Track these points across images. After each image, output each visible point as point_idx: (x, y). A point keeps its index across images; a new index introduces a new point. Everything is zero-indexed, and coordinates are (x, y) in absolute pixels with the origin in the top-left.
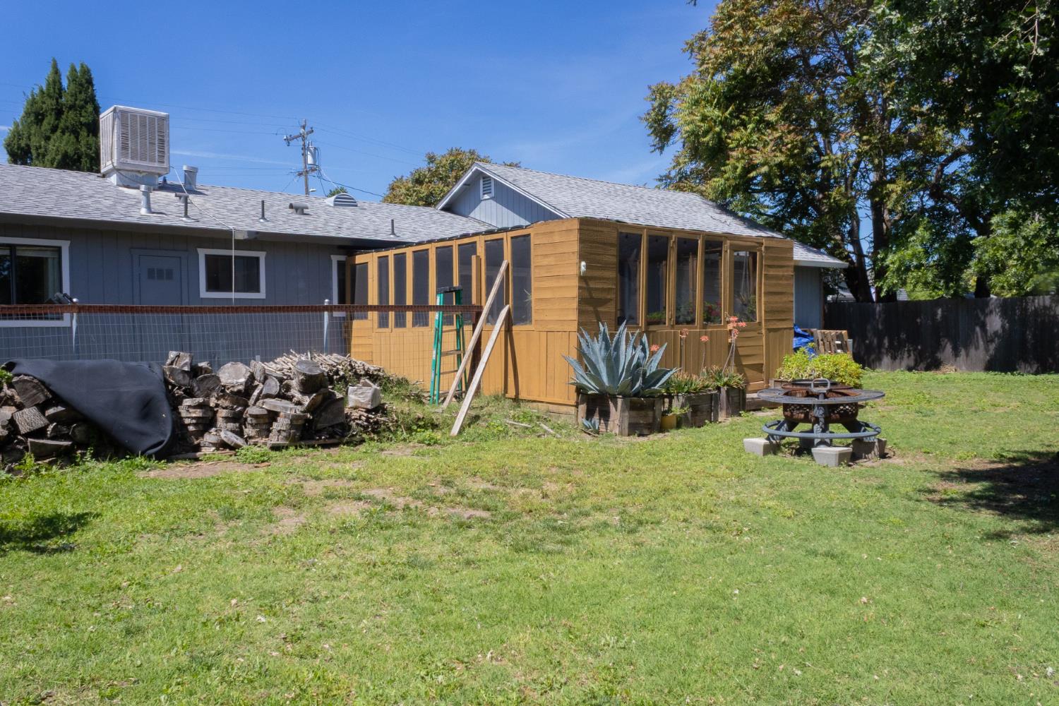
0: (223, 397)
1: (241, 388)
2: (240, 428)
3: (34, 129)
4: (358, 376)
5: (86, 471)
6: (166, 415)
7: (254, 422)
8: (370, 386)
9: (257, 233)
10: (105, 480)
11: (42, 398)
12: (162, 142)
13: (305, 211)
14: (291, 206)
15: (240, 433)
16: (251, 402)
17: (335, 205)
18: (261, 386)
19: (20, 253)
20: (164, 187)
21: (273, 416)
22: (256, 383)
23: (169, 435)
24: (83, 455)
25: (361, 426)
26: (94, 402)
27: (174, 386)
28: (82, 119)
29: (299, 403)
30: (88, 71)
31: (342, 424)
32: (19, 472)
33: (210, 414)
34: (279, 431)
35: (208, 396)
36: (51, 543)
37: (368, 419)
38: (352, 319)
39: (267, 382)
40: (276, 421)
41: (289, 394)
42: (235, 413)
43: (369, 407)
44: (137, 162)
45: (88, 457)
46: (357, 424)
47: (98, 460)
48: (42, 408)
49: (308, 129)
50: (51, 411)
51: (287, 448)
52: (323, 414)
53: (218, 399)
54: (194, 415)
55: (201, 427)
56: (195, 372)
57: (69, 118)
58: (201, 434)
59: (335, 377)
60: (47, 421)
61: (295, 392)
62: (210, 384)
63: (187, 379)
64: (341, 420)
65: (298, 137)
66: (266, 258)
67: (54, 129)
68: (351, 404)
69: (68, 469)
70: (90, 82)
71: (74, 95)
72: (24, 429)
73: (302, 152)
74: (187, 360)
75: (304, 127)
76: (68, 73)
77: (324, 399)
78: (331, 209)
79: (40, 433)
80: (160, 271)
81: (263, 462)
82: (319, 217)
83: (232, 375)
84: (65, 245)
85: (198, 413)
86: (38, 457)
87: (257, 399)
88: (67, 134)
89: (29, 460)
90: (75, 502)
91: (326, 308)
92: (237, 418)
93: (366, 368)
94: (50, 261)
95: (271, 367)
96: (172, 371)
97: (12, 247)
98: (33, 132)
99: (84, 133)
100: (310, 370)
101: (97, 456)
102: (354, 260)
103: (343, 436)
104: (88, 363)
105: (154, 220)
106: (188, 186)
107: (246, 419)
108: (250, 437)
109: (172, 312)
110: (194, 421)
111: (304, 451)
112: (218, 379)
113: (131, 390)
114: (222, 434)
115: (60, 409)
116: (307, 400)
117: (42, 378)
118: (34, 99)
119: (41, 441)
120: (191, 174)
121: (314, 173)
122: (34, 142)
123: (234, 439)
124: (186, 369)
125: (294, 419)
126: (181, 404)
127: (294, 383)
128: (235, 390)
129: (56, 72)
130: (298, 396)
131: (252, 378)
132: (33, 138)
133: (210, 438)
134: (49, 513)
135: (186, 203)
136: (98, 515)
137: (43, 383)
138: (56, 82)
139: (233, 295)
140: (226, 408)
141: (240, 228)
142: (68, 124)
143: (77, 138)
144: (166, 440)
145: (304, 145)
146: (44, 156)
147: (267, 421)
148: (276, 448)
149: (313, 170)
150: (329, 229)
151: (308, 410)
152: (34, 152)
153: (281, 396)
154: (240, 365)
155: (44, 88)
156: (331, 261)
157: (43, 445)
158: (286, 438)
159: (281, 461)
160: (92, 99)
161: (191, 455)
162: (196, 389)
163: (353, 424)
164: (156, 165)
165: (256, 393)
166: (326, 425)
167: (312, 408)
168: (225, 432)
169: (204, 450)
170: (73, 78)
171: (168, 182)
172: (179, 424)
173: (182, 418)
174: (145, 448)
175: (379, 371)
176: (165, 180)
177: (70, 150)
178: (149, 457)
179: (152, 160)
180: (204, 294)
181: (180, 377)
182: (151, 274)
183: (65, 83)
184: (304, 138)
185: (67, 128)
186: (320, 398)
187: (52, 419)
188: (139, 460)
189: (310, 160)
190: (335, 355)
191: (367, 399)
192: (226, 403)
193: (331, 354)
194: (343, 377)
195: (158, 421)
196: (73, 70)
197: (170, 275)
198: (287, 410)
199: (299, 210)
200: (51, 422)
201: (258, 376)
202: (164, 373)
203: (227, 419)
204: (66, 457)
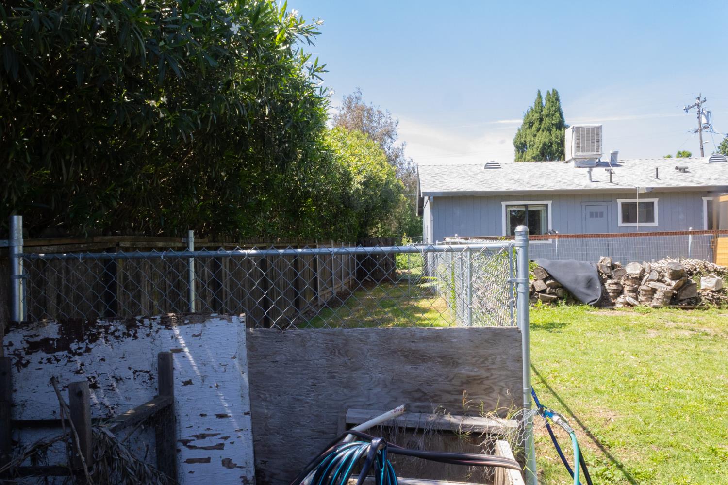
0: (627, 279)
1: (637, 276)
2: (637, 296)
3: (528, 131)
4: (709, 272)
5: (563, 309)
6: (598, 286)
7: (644, 293)
8: (714, 277)
9: (652, 188)
10: (572, 313)
11: (544, 277)
12: (598, 141)
13: (686, 170)
14: (677, 168)
15: (636, 299)
16: (642, 283)
17: (710, 162)
18: (648, 275)
19: (530, 208)
20: (600, 164)
21: (654, 291)
22: (646, 273)
23: (600, 295)
24: (561, 302)
25: (708, 299)
26: (566, 279)
27: (602, 274)
28: (553, 122)
29: (669, 285)
30: (557, 93)
31: (695, 298)
32: (536, 307)
33: (620, 288)
34: (657, 299)
35: (619, 279)
36: (554, 330)
37: (713, 296)
38: (717, 237)
39: (652, 273)
40: (655, 293)
41: (663, 280)
42: (633, 288)
43: (714, 289)
44: (585, 154)
45: (563, 303)
46: (706, 298)
47: (568, 305)
48: (545, 280)
49: (702, 99)
50: (548, 282)
51: (662, 308)
52: (684, 291)
53: (625, 281)
54: (612, 288)
55: (616, 294)
56: (613, 267)
57: (547, 122)
58: (616, 297)
59: (694, 272)
60: (546, 287)
61: (667, 279)
62: (621, 273)
63: (609, 270)
64: (695, 295)
65: (695, 106)
66: (658, 202)
67: (538, 131)
68: (702, 287)
69: (555, 308)
70: (557, 99)
71: (549, 109)
72: (537, 289)
73: (698, 116)
74: (609, 261)
75: (699, 99)
76: (545, 97)
77: (684, 284)
78: (706, 165)
79: (544, 291)
80: (597, 213)
81: (647, 313)
82: (696, 172)
83: (633, 269)
84: (549, 203)
85: (615, 287)
86: (544, 302)
87: (646, 282)
88: (545, 131)
89: (540, 302)
90: (560, 319)
91: (690, 233)
92: (635, 291)
93: (715, 268)
94: (543, 211)
95: (655, 265)
96: (602, 266)
97: (526, 206)
98: (527, 133)
99: (554, 130)
100: (676, 267)
101: (567, 303)
102: (719, 199)
103: (696, 304)
104: (563, 261)
105: (593, 186)
106: (612, 162)
107: (639, 292)
108: (642, 301)
109: (602, 237)
110: (612, 291)
111: (671, 310)
112: (625, 270)
113: (582, 274)
114: (627, 299)
115: (552, 281)
116: (674, 283)
117: (545, 268)
118: (528, 115)
119: (544, 295)
120: (614, 155)
121: (708, 130)
122: (528, 139)
123: (632, 301)
124: (609, 265)
125: (666, 293)
126: (606, 282)
127: (667, 274)
128: (634, 276)
129: (540, 97)
130: (669, 281)
131: (644, 271)
132: (527, 137)
133: (620, 299)
134: (551, 322)
135: (611, 173)
136: (570, 324)
137: (545, 270)
138: (539, 103)
139: (637, 225)
140: (629, 285)
141: (642, 186)
142: (546, 126)
143: (550, 133)
144: (599, 298)
145: (699, 111)
146: (533, 146)
147: (651, 293)
148: (655, 307)
149: (706, 128)
150: (702, 180)
151: (674, 289)
152: (528, 145)
153: (659, 281)
154: (637, 264)
155: (533, 107)
156: (702, 201)
157: (545, 297)
158: (662, 303)
159: (656, 313)
160: (559, 110)
161: (611, 307)
162: (614, 275)
163: (703, 298)
164: (595, 153)
165: (645, 279)
166: (686, 297)
167: (677, 288)
168: (628, 297)
169: (617, 305)
170: (548, 99)
171: (602, 161)
172: (605, 292)
173: (606, 289)
174: (588, 302)
175: (724, 269)
176: (600, 160)
177: (547, 141)
178: (591, 306)
179: (593, 151)
180: (621, 224)
181: (606, 269)
182: (592, 215)
183: (544, 102)
184: (698, 106)
185: (545, 128)
186: (682, 283)
187: (549, 285)
188: (586, 306)
189: (704, 120)
190: (696, 260)
191: (713, 285)
192: (629, 283)
193: (693, 259)
194: (700, 273)
195: (595, 289)
196: (548, 93)
197: (601, 215)
198: (662, 288)
199: (683, 170)
200: (548, 287)
201: (647, 270)
202: (598, 267)
203: (630, 291)
204: (554, 302)
